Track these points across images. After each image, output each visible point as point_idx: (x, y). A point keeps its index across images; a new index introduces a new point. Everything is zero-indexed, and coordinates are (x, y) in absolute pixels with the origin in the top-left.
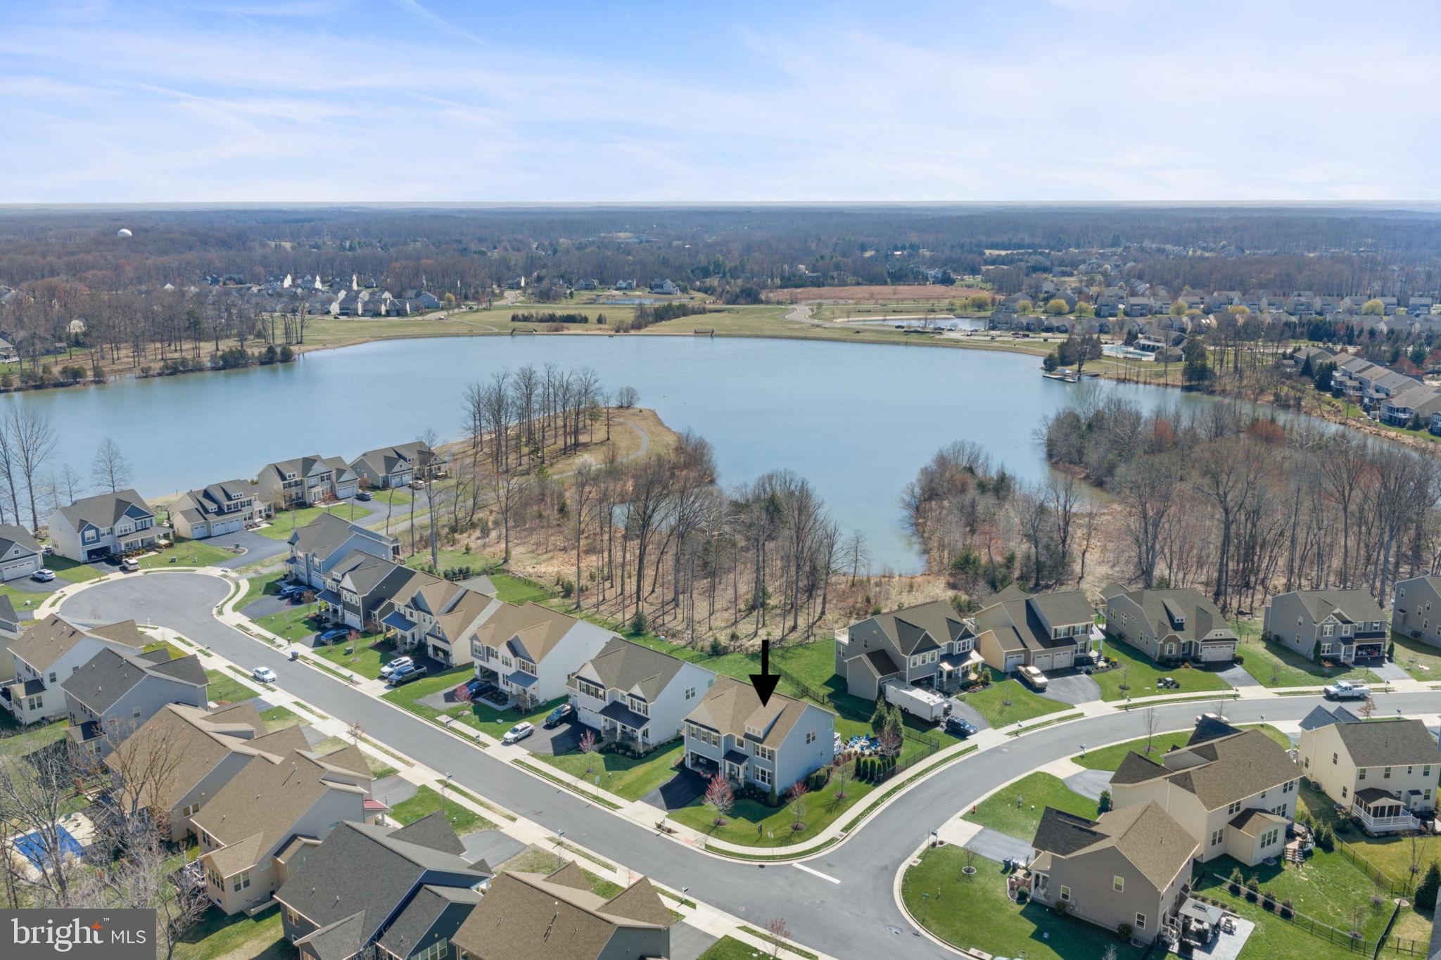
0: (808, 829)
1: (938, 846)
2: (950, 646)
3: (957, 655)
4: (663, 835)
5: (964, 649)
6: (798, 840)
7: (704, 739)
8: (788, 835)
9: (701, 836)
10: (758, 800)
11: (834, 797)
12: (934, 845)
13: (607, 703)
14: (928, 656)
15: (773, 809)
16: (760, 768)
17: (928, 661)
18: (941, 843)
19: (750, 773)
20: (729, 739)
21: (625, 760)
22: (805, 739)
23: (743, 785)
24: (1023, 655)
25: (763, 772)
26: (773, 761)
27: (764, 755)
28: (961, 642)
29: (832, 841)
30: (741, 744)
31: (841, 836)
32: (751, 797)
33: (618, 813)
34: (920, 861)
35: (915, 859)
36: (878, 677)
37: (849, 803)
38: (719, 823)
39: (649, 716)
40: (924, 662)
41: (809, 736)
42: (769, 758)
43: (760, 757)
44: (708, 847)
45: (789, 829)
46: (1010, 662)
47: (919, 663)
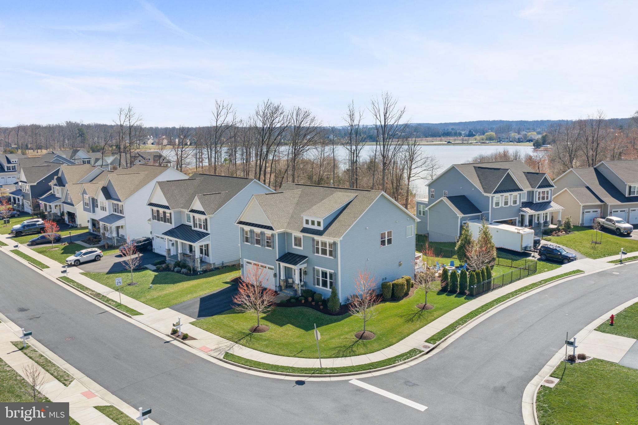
0: (379, 339)
1: (578, 361)
2: (531, 194)
3: (537, 204)
4: (176, 343)
5: (543, 198)
6: (362, 351)
7: (258, 242)
8: (349, 344)
9: (225, 344)
10: (316, 308)
11: (416, 308)
12: (572, 359)
13: (173, 226)
14: (510, 196)
15: (335, 317)
16: (321, 269)
17: (510, 203)
18: (582, 357)
19: (309, 279)
20: (284, 236)
21: (178, 276)
22: (379, 240)
23: (299, 292)
24: (599, 210)
25: (324, 274)
26: (335, 257)
27: (324, 252)
28: (541, 190)
29: (413, 353)
30: (298, 242)
31: (426, 347)
32: (307, 304)
33: (134, 320)
34: (556, 381)
35: (547, 377)
36: (460, 215)
37: (436, 314)
38: (255, 330)
39: (209, 232)
40: (506, 203)
41: (383, 236)
42: (331, 254)
43: (320, 255)
44: (229, 357)
45: (352, 337)
46: (587, 216)
47: (502, 204)
